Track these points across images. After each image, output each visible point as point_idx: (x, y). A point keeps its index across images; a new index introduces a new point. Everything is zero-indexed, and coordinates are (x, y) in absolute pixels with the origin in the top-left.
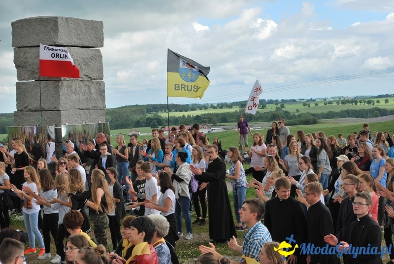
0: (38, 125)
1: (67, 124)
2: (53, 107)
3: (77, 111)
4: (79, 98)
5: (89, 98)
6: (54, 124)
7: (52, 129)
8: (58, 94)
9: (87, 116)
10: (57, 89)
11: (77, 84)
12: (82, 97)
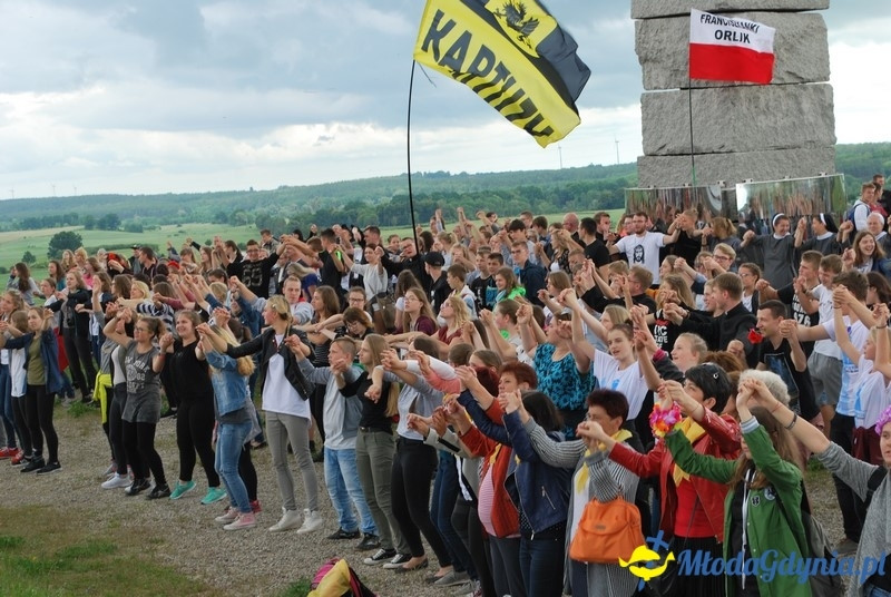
0: (686, 186)
1: (748, 182)
2: (718, 145)
3: (771, 153)
4: (775, 123)
5: (797, 123)
6: (721, 182)
7: (716, 191)
8: (727, 117)
9: (794, 161)
11: (771, 94)
12: (782, 122)
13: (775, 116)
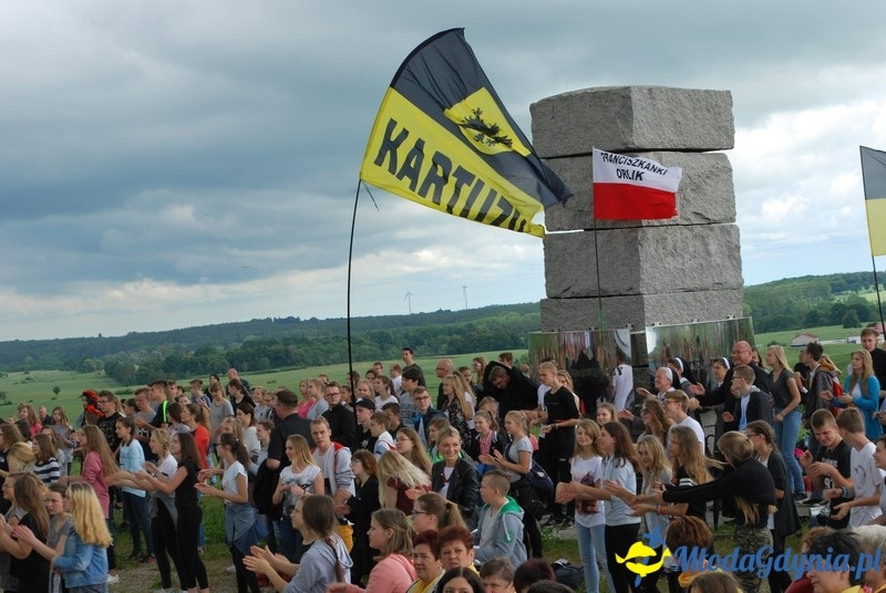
0: (593, 330)
1: (657, 325)
2: (626, 287)
3: (680, 295)
4: (683, 264)
5: (704, 264)
6: (629, 325)
7: (625, 336)
8: (635, 258)
9: (702, 304)
10: (633, 246)
11: (678, 235)
12: (690, 264)
13: (682, 257)
